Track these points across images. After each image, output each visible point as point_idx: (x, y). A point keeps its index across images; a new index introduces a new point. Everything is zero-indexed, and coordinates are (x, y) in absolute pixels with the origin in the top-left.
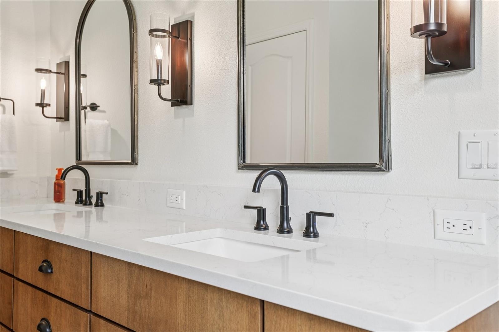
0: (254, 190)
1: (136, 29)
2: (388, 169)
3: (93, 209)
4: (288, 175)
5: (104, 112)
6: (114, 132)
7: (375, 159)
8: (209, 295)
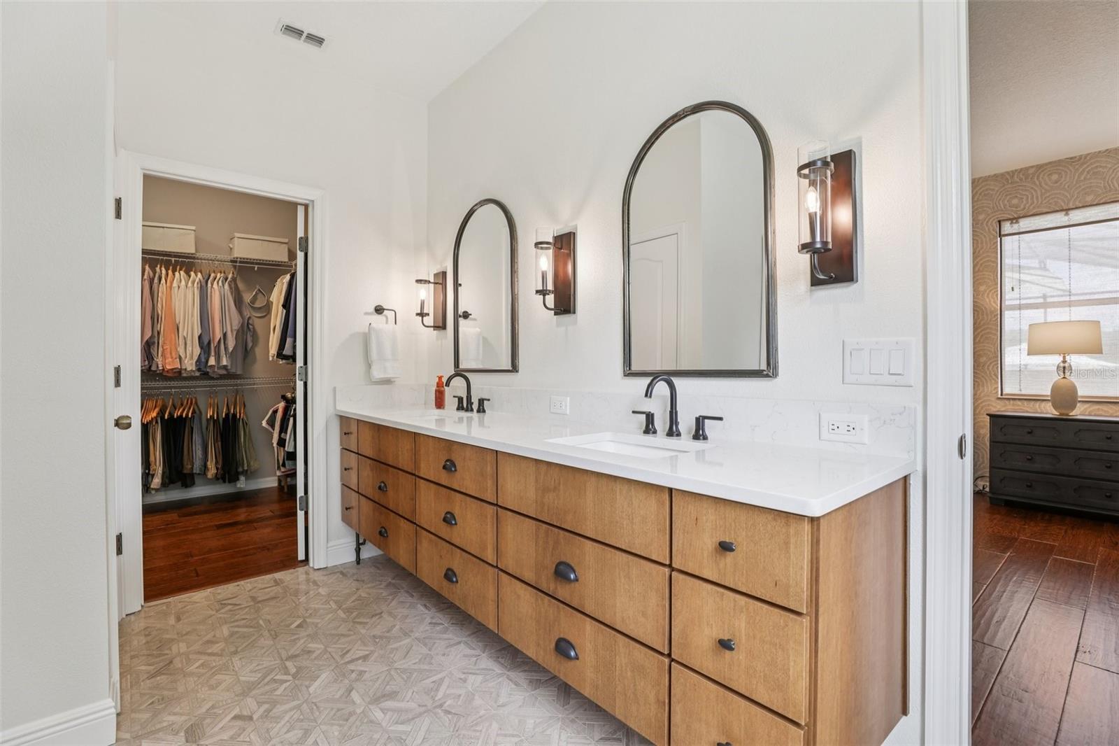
0: (646, 395)
1: (517, 239)
2: (775, 375)
3: (475, 415)
4: (676, 381)
5: (475, 320)
6: (485, 339)
7: (764, 366)
8: (618, 487)
